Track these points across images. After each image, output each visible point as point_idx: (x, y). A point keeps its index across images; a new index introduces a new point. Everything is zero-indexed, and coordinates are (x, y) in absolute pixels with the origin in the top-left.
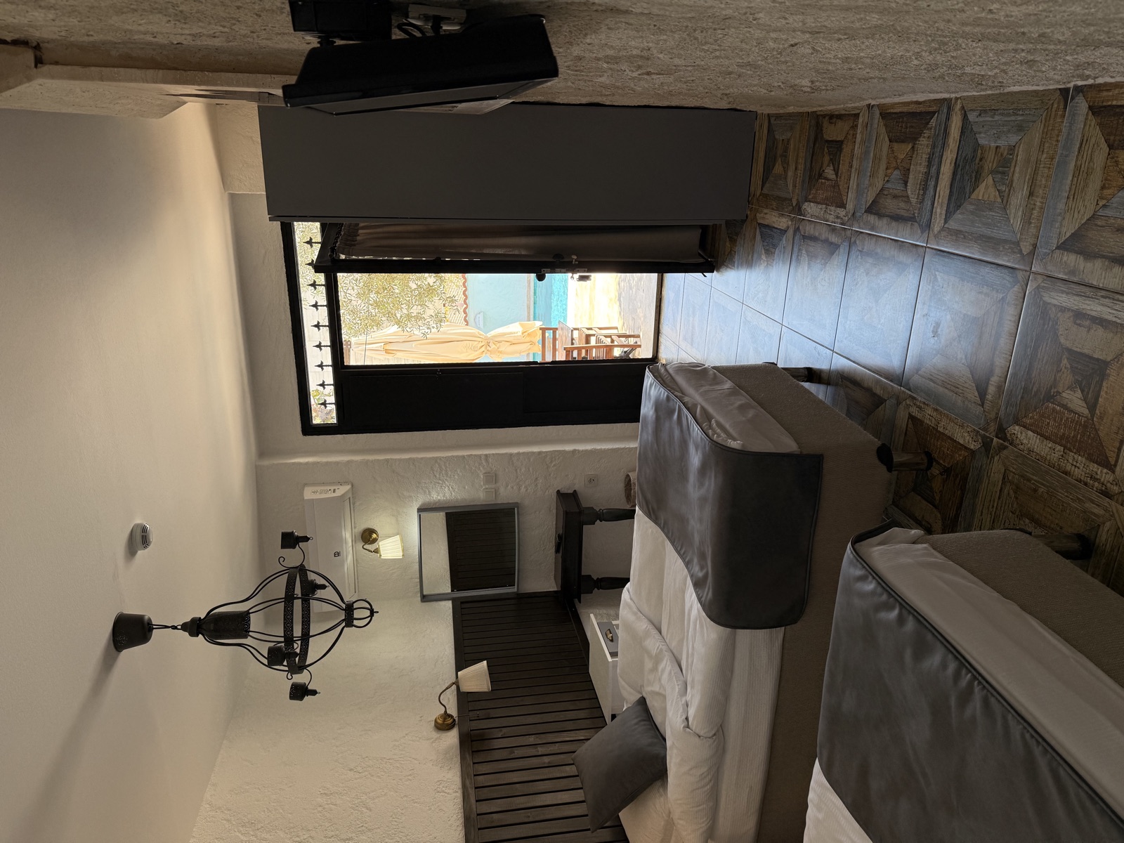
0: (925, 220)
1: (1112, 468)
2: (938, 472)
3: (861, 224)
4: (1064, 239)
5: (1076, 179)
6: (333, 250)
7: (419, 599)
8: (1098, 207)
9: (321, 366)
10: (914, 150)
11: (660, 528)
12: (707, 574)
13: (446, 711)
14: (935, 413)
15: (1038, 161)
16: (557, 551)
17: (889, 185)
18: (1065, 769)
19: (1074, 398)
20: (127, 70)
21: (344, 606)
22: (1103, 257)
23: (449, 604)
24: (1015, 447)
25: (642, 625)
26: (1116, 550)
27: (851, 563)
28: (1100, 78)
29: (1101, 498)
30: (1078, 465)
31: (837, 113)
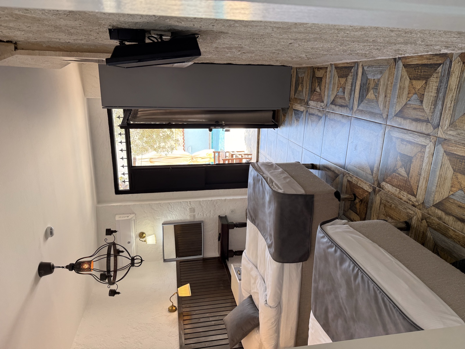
0: (351, 107)
1: (415, 196)
2: (358, 201)
3: (329, 108)
4: (397, 112)
5: (400, 91)
6: (128, 120)
7: (163, 261)
8: (407, 101)
9: (123, 166)
10: (346, 81)
11: (256, 226)
12: (272, 242)
13: (173, 304)
14: (356, 179)
15: (387, 84)
16: (219, 240)
17: (338, 94)
18: (386, 298)
19: (402, 171)
20: (49, 51)
21: (130, 258)
22: (410, 119)
23: (175, 263)
24: (384, 190)
25: (251, 266)
26: (418, 227)
27: (319, 232)
28: (406, 55)
29: (412, 207)
30: (404, 196)
31: (320, 67)
